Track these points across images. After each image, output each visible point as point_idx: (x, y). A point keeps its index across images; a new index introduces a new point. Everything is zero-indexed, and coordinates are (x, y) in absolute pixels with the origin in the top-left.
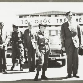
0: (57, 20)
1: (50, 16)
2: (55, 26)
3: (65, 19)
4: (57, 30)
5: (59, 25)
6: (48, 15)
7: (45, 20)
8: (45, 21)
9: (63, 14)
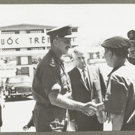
0: (31, 39)
1: (19, 33)
2: (26, 49)
3: (43, 37)
4: (31, 56)
5: (34, 48)
6: (14, 31)
7: (10, 39)
8: (10, 41)
9: (40, 29)
